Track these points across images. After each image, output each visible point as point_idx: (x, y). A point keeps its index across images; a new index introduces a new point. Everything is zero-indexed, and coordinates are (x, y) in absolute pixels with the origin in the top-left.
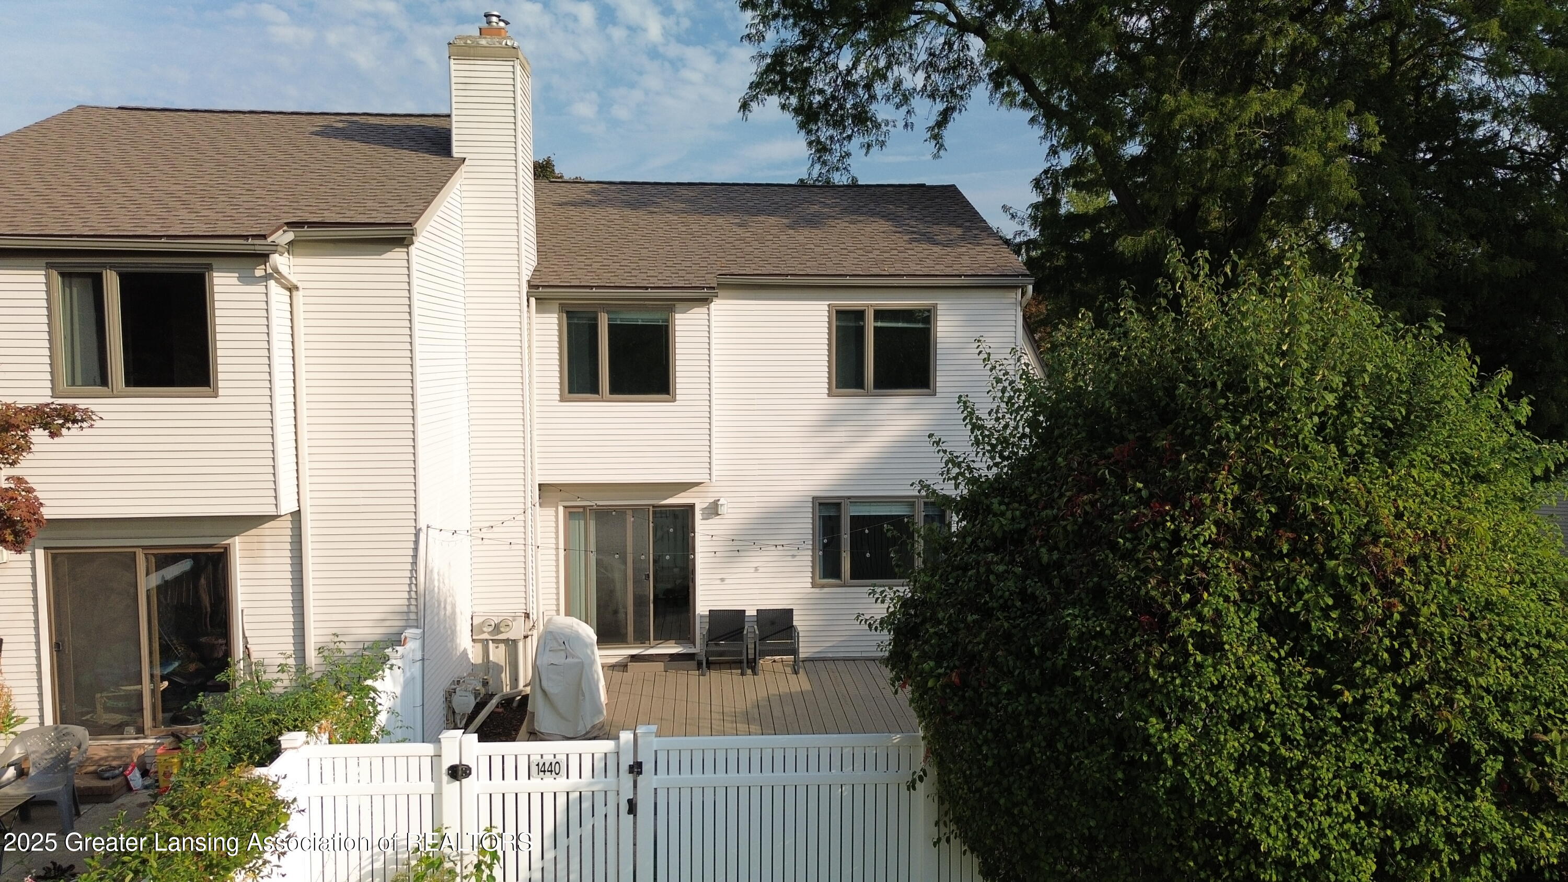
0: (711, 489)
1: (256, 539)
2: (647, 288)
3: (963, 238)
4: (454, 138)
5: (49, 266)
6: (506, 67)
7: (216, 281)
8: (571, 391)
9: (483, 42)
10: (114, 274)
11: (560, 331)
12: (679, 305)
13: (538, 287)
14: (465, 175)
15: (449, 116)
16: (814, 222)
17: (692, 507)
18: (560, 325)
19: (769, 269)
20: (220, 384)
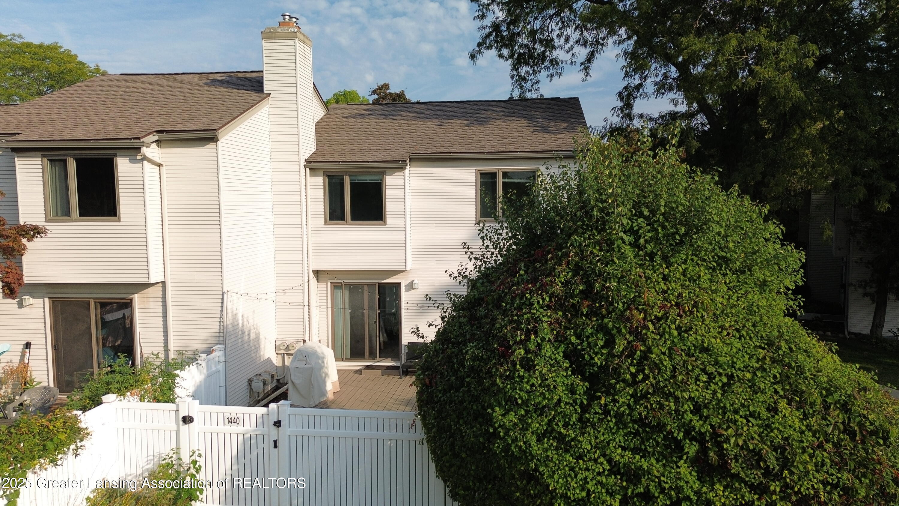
0: (410, 274)
1: (145, 296)
2: (368, 162)
3: (565, 129)
4: (265, 82)
5: (43, 156)
6: (290, 43)
7: (119, 162)
8: (331, 219)
9: (279, 30)
10: (72, 159)
11: (324, 186)
12: (388, 171)
13: (310, 162)
14: (270, 103)
15: (262, 72)
16: (481, 122)
17: (399, 284)
18: (324, 183)
19: (442, 150)
20: (122, 215)
